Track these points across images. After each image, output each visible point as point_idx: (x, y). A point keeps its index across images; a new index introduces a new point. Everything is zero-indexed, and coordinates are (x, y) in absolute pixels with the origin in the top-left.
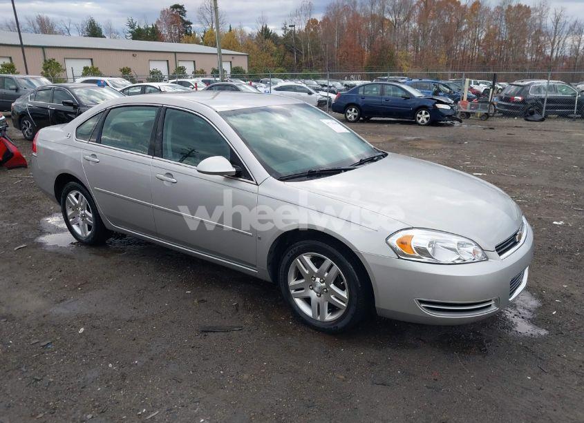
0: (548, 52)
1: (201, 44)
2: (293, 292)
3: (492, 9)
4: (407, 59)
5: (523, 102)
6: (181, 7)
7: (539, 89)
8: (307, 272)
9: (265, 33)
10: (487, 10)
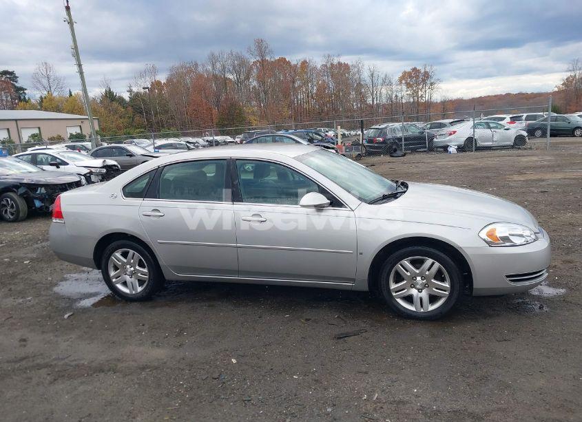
0: (369, 101)
1: (39, 110)
2: (394, 294)
3: (319, 66)
4: (253, 113)
5: (384, 142)
6: (12, 73)
7: (394, 130)
8: (409, 274)
9: (110, 96)
10: (315, 68)
